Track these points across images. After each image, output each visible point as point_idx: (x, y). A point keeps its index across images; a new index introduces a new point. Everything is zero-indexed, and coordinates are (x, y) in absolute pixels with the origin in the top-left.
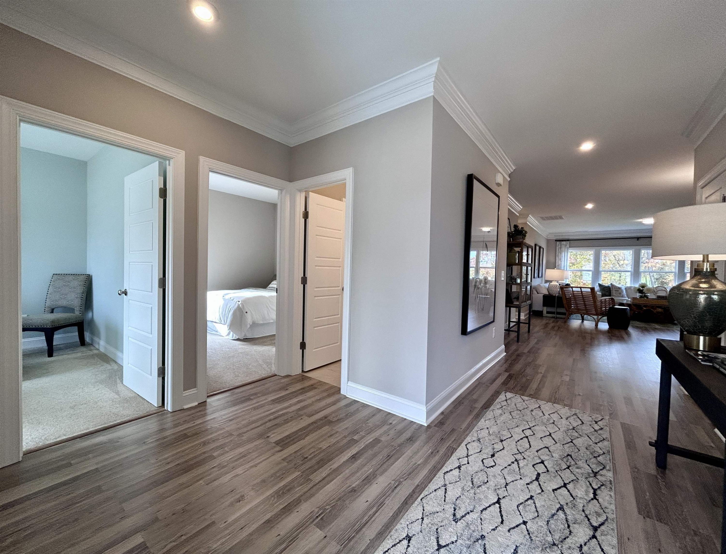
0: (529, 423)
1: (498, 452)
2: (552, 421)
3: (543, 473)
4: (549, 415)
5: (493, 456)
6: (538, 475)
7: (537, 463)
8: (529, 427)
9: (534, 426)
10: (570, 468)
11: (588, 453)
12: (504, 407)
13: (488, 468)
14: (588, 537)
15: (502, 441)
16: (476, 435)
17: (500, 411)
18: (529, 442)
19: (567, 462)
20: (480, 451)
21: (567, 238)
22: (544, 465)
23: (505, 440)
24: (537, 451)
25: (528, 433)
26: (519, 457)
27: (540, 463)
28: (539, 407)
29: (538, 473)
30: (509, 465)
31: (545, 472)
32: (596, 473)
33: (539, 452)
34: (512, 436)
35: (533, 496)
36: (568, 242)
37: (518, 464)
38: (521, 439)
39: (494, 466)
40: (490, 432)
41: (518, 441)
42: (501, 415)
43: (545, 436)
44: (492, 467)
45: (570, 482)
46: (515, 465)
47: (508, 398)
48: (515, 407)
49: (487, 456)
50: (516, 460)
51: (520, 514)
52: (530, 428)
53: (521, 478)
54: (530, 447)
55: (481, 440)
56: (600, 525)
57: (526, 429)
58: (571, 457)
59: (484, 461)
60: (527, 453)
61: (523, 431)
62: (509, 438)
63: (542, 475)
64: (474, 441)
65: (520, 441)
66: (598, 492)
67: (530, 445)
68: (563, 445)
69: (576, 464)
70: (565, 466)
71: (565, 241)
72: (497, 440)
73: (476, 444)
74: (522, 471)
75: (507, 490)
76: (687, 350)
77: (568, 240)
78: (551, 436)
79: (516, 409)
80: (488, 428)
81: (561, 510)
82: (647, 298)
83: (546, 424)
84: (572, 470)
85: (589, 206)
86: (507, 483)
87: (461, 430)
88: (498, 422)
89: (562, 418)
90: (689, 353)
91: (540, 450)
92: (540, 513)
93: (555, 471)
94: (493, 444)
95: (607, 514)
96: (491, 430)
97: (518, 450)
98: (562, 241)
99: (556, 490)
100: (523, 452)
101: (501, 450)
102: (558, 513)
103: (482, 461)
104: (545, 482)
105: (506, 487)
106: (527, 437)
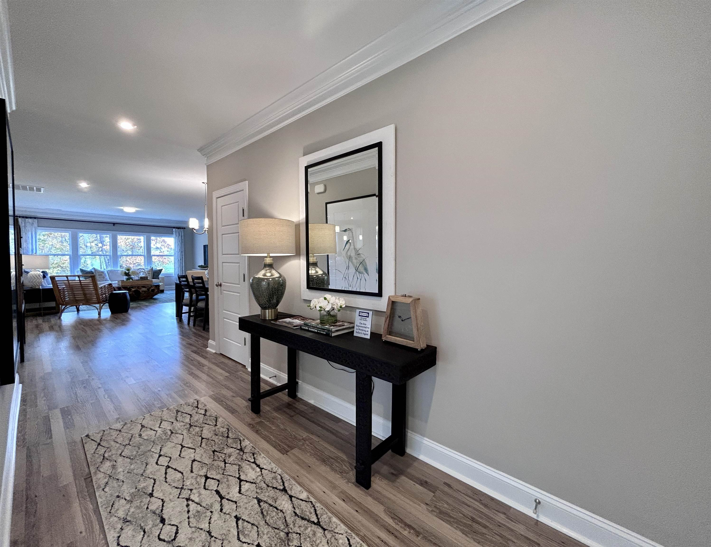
0: (152, 450)
1: (162, 510)
2: (169, 433)
3: (218, 487)
4: (159, 427)
5: (163, 521)
6: (217, 492)
7: (205, 483)
8: (158, 456)
9: (161, 450)
10: (227, 462)
11: (221, 438)
12: (106, 455)
13: (174, 539)
14: (290, 502)
15: (151, 495)
16: (116, 519)
17: (108, 464)
18: (175, 470)
19: (219, 458)
20: (144, 532)
21: (33, 214)
22: (211, 478)
23: (153, 491)
24: (192, 472)
25: (163, 461)
26: (185, 494)
27: (206, 480)
28: (143, 426)
29: (215, 491)
30: (188, 512)
31: (219, 484)
32: (241, 448)
33: (194, 471)
34: (155, 480)
35: (236, 515)
36: (36, 220)
37: (193, 501)
38: (166, 473)
39: (177, 530)
40: (128, 498)
41: (166, 478)
42: (114, 467)
43: (181, 452)
44: (177, 533)
45: (239, 473)
46: (193, 506)
47: (98, 441)
48: (118, 445)
49: (157, 528)
50: (188, 500)
51: (249, 544)
52: (160, 456)
53: (211, 512)
54: (182, 473)
55: (129, 519)
56: (284, 485)
57: (158, 460)
58: (217, 452)
59: (161, 537)
60: (188, 483)
61: (157, 463)
62: (154, 484)
63: (219, 489)
64: (122, 529)
65: (167, 476)
66: (258, 462)
67: (180, 472)
68: (201, 446)
69: (226, 454)
70: (222, 464)
71: (31, 218)
72: (146, 499)
73: (129, 531)
74: (204, 504)
75: (215, 538)
76: (272, 322)
77: (35, 218)
78: (185, 447)
79: (122, 448)
80: (118, 497)
81: (260, 502)
82: (132, 279)
83: (168, 439)
84: (229, 462)
85: (84, 185)
86: (208, 532)
87: (84, 534)
88: (121, 477)
89: (173, 423)
90: (275, 323)
91: (192, 468)
92: (256, 523)
93: (222, 475)
94: (147, 508)
95: (278, 473)
96: (125, 494)
97: (176, 488)
98: (27, 218)
99: (240, 490)
100: (183, 485)
101: (163, 506)
102: (262, 507)
103: (160, 539)
104: (228, 493)
105: (212, 537)
106: (168, 467)
